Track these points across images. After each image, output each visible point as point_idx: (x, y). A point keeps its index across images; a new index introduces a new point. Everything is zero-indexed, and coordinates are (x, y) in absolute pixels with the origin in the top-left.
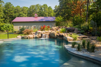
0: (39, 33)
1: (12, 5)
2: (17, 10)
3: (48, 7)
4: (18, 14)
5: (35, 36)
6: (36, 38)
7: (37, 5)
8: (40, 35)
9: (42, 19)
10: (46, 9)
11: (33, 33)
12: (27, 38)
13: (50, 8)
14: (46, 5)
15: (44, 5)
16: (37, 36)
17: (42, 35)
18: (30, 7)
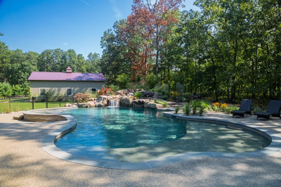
0: (104, 98)
1: (7, 47)
2: (17, 58)
3: (77, 54)
4: (19, 65)
5: (97, 104)
6: (99, 106)
7: (57, 51)
8: (105, 102)
9: (80, 77)
10: (73, 59)
11: (93, 99)
12: (87, 107)
13: (80, 57)
14: (74, 52)
15: (70, 51)
16: (101, 103)
17: (108, 101)
18: (43, 53)
